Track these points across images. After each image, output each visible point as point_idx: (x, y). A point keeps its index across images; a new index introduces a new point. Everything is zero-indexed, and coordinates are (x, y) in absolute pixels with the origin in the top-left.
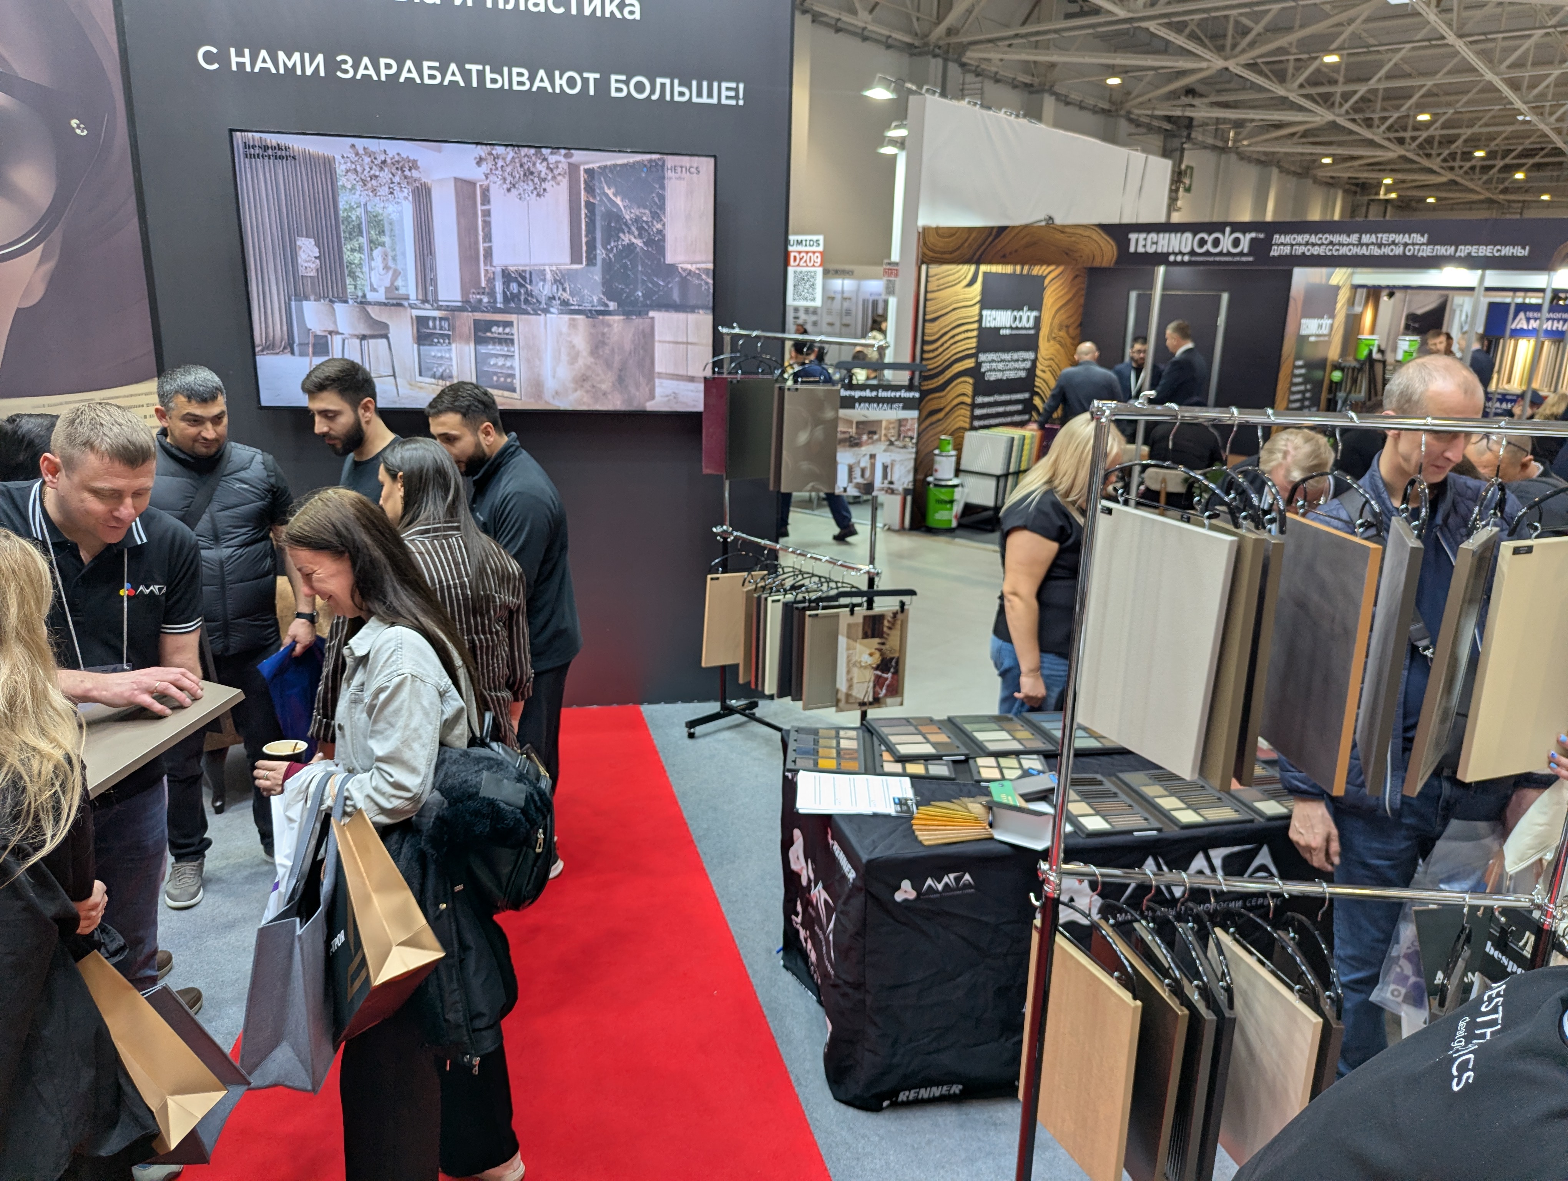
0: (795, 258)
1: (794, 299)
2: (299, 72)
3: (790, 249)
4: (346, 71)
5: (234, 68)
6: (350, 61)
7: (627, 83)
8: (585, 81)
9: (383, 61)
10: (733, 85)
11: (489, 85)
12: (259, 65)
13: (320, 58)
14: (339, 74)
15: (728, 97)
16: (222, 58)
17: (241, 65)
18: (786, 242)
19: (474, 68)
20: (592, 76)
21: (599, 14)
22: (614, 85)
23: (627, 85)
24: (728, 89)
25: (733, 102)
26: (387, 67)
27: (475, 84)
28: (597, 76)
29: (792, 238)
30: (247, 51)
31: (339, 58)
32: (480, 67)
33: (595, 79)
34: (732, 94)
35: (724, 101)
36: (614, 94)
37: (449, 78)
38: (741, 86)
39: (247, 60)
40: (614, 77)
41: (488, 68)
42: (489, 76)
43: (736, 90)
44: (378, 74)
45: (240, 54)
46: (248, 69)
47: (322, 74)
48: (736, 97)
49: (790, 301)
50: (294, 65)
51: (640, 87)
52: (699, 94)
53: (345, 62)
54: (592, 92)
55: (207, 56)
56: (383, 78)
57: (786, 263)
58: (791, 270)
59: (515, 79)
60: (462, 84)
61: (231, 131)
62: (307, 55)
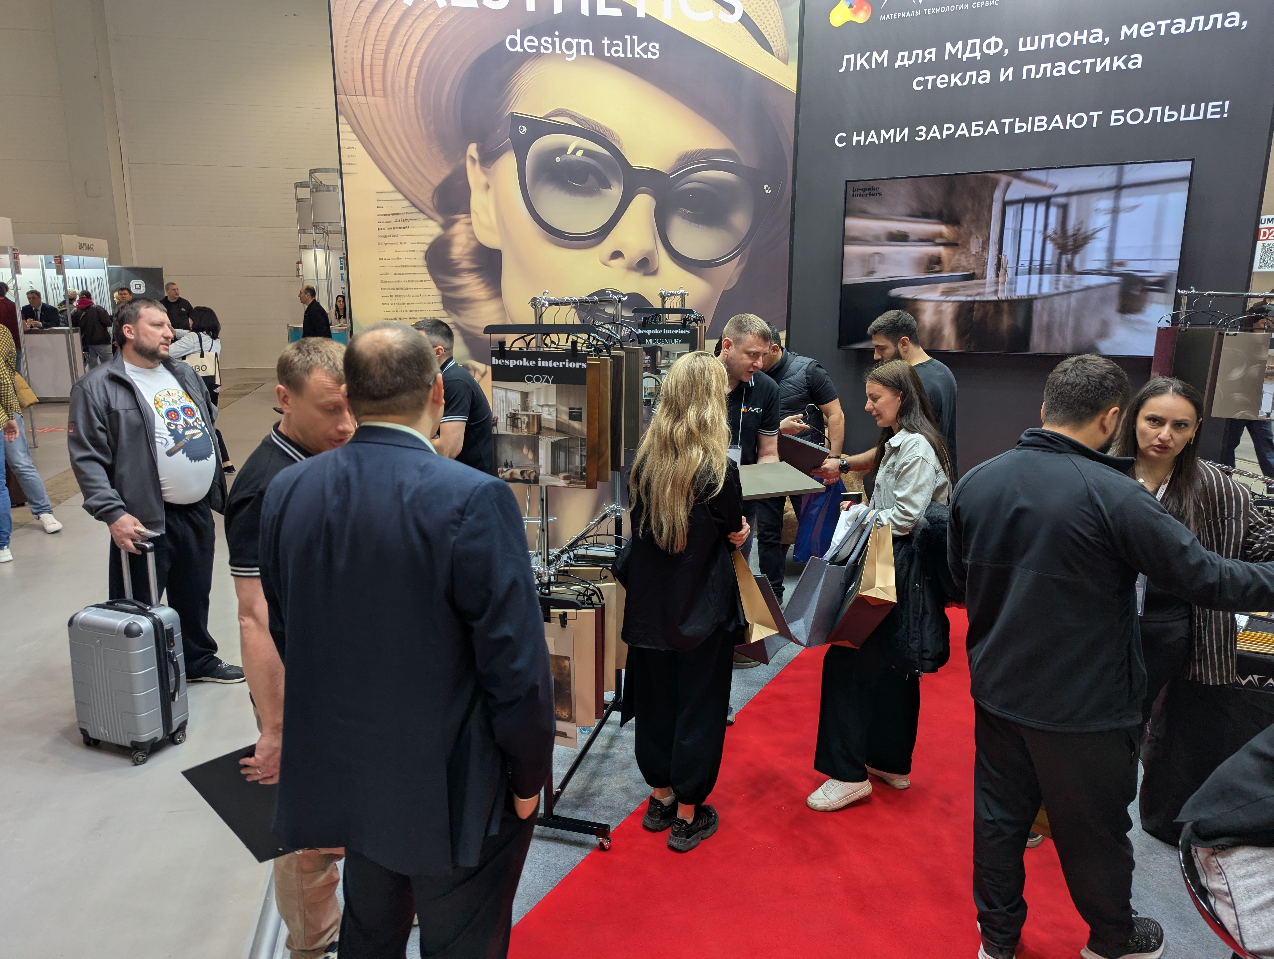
0: (1265, 233)
1: (1260, 267)
2: (892, 141)
3: (1261, 226)
4: (921, 136)
5: (854, 144)
6: (924, 129)
7: (1124, 115)
8: (1091, 118)
9: (946, 126)
10: (1220, 103)
11: (1017, 131)
12: (869, 139)
13: (906, 130)
14: (917, 139)
15: (1213, 113)
16: (849, 139)
17: (858, 142)
18: (1258, 221)
19: (1007, 121)
20: (1095, 114)
21: (1107, 69)
22: (1113, 117)
23: (1125, 116)
24: (1213, 107)
25: (1218, 116)
26: (948, 129)
27: (1006, 132)
28: (1101, 113)
29: (1263, 217)
30: (863, 133)
31: (918, 129)
32: (1012, 120)
33: (1098, 115)
34: (1218, 110)
35: (1209, 116)
36: (1112, 124)
37: (989, 130)
38: (1227, 103)
39: (862, 138)
40: (1114, 112)
41: (1017, 120)
42: (1017, 124)
43: (1222, 106)
44: (941, 134)
45: (859, 135)
46: (862, 143)
47: (906, 140)
48: (1222, 112)
49: (1256, 268)
50: (890, 137)
51: (1135, 116)
52: (1187, 114)
53: (921, 130)
54: (1095, 125)
55: (841, 140)
56: (944, 137)
57: (1256, 238)
58: (1259, 244)
59: (1037, 124)
60: (997, 133)
61: (847, 182)
62: (898, 130)
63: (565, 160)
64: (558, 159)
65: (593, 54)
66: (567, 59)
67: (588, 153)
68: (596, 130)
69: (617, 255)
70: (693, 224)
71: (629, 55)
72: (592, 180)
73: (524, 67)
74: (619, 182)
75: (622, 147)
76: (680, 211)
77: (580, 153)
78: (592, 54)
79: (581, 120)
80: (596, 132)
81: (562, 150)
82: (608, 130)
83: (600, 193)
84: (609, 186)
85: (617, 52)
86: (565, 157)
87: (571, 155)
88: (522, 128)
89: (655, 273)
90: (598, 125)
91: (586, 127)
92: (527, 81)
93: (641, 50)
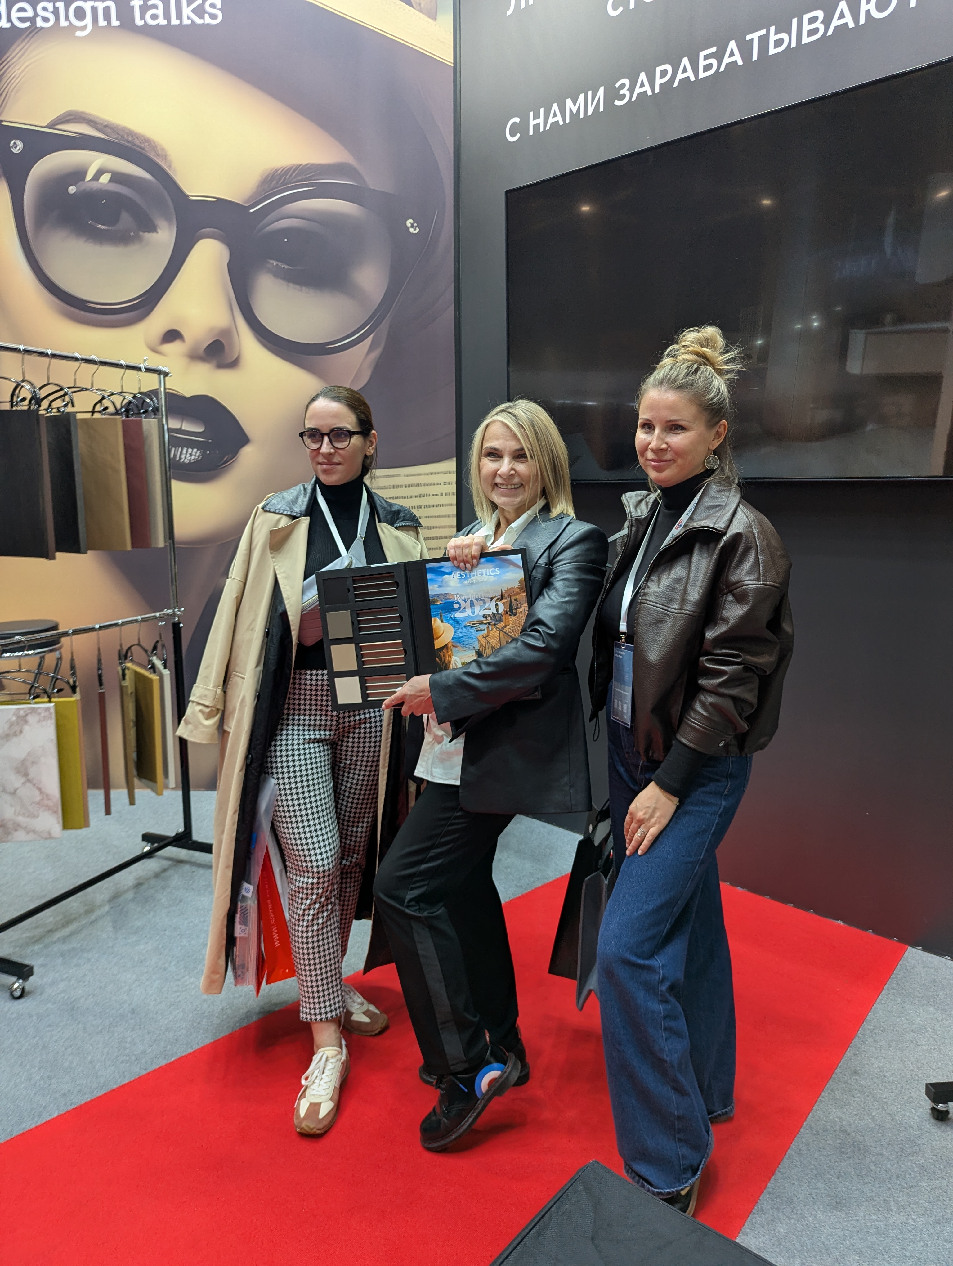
2: (582, 116)
4: (624, 97)
5: (531, 133)
6: (626, 81)
9: (658, 70)
11: (772, 51)
12: (550, 121)
13: (601, 92)
14: (618, 103)
16: (523, 126)
17: (536, 127)
19: (755, 36)
26: (662, 75)
27: (755, 58)
30: (542, 111)
31: (617, 85)
32: (764, 32)
37: (727, 60)
39: (541, 120)
41: (772, 29)
42: (773, 38)
44: (653, 86)
45: (536, 115)
46: (542, 129)
47: (601, 109)
50: (579, 109)
53: (623, 86)
54: (913, 4)
55: (513, 128)
56: (658, 90)
59: (806, 28)
60: (740, 63)
61: (510, 192)
62: (590, 93)
63: (84, 190)
64: (72, 189)
65: (118, 23)
66: (79, 34)
67: (117, 178)
68: (128, 142)
69: (172, 336)
70: (291, 285)
71: (175, 21)
72: (126, 220)
73: (15, 49)
74: (169, 220)
75: (170, 167)
76: (269, 266)
77: (105, 179)
78: (115, 23)
79: (106, 126)
80: (129, 145)
81: (78, 175)
82: (147, 141)
83: (139, 239)
84: (153, 228)
85: (154, 17)
86: (83, 186)
87: (92, 182)
88: (15, 143)
89: (234, 364)
90: (131, 133)
91: (113, 138)
92: (20, 70)
93: (192, 11)
